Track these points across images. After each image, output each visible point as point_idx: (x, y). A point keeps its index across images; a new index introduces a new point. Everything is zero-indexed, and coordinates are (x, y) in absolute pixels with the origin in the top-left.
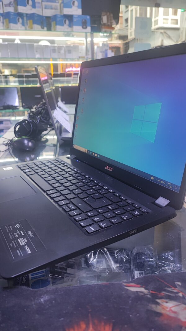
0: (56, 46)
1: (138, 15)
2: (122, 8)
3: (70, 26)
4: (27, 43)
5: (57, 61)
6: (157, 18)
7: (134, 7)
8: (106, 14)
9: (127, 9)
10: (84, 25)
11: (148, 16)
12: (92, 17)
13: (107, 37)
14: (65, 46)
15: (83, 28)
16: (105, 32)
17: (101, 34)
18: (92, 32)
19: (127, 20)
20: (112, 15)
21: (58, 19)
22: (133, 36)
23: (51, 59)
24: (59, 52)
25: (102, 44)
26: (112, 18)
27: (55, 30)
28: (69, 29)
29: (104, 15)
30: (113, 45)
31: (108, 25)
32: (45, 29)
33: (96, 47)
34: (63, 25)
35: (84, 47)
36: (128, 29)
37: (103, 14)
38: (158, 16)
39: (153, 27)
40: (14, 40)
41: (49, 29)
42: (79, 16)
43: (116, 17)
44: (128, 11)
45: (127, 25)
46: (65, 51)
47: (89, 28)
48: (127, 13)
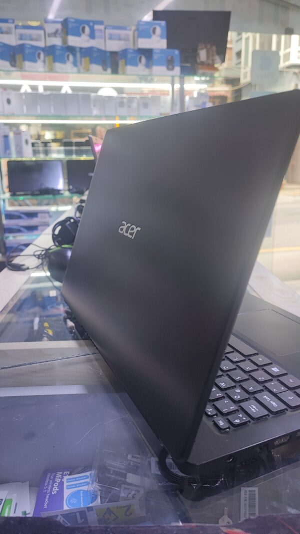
0: (124, 97)
1: (257, 48)
2: (232, 35)
3: (148, 65)
4: (80, 93)
5: (126, 120)
6: (287, 51)
7: (250, 35)
8: (206, 47)
9: (240, 37)
10: (170, 64)
11: (274, 48)
12: (182, 52)
13: (205, 82)
14: (138, 96)
15: (168, 69)
16: (203, 75)
17: (197, 78)
18: (182, 76)
19: (239, 54)
20: (214, 48)
21: (129, 56)
22: (248, 79)
23: (117, 118)
24: (129, 107)
25: (198, 93)
26: (215, 53)
27: (124, 73)
28: (146, 72)
29: (202, 49)
30: (216, 94)
31: (209, 65)
32: (109, 70)
33: (187, 98)
34: (136, 65)
35: (169, 98)
36: (240, 68)
37: (200, 47)
38: (290, 47)
39: (282, 64)
40: (60, 88)
41: (115, 71)
42: (162, 51)
43: (222, 50)
44: (241, 39)
45: (239, 61)
46: (138, 105)
47: (177, 70)
48: (239, 42)
